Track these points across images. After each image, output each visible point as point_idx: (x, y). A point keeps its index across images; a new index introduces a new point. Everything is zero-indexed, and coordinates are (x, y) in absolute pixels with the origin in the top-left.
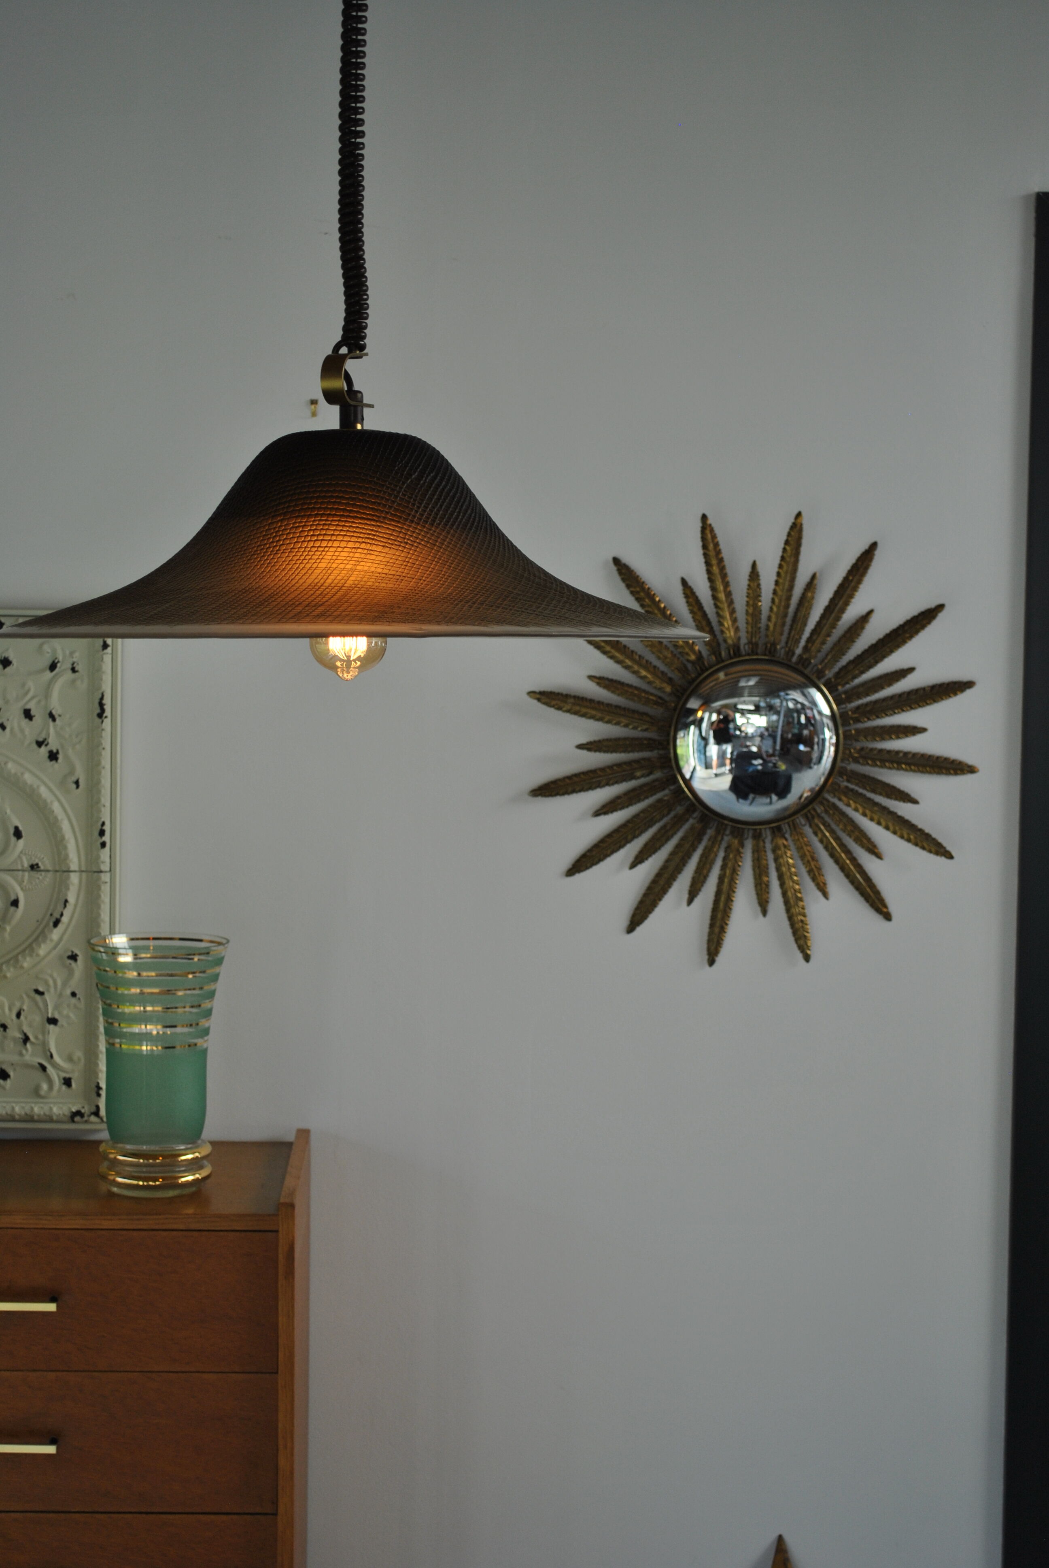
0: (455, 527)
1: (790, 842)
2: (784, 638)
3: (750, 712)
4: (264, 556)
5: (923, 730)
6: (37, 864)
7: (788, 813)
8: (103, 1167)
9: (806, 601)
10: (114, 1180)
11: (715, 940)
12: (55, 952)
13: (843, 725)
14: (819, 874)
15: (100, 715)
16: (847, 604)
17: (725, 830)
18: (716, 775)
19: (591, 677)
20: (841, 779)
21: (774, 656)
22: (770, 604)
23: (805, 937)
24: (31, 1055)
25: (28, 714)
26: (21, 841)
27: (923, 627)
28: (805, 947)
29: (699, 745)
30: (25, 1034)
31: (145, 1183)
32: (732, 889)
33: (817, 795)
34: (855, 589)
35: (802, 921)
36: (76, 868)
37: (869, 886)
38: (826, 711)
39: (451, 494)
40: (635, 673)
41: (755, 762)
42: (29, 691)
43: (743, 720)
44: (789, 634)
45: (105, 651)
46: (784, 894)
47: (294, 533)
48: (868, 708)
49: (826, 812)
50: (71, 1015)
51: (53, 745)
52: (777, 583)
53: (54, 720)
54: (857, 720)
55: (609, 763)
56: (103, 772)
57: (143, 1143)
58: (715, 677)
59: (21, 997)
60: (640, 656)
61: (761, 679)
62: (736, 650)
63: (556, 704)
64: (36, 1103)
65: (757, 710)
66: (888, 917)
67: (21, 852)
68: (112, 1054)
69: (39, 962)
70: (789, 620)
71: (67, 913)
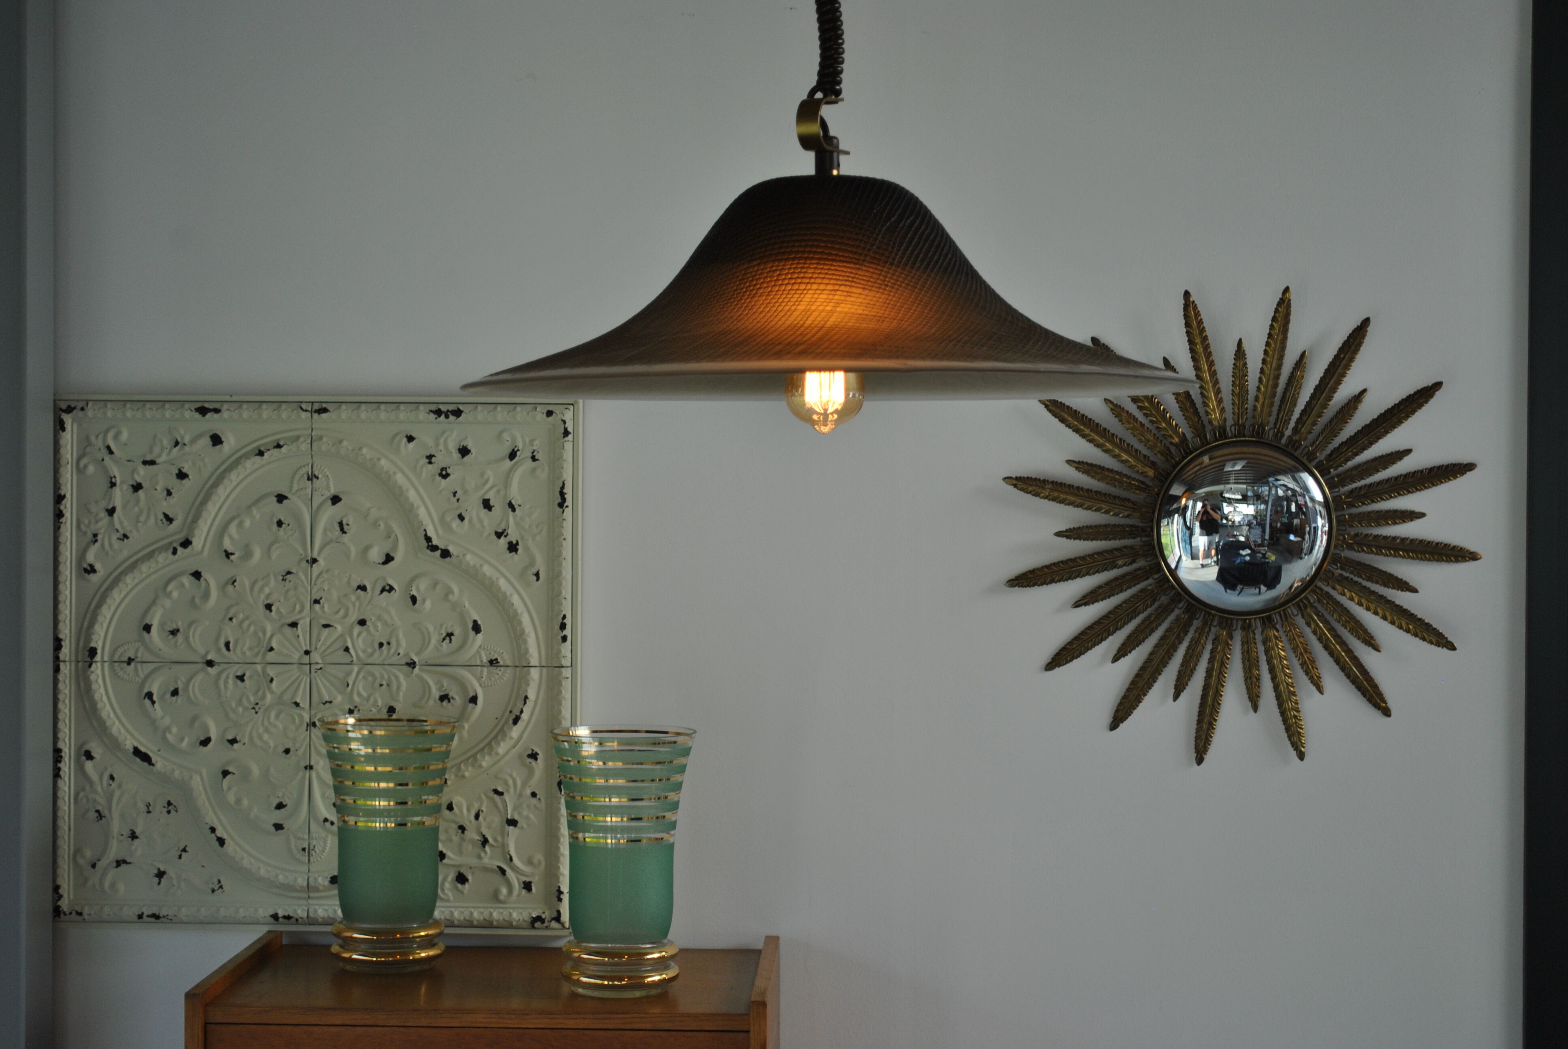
0: (935, 270)
1: (1282, 634)
2: (1272, 419)
3: (1237, 501)
4: (741, 300)
5: (1422, 515)
6: (496, 659)
7: (1277, 603)
8: (567, 967)
9: (1295, 381)
10: (578, 980)
11: (1204, 737)
12: (514, 751)
13: (1336, 510)
14: (1313, 667)
15: (561, 505)
16: (1339, 382)
17: (1212, 620)
18: (1203, 566)
19: (1069, 462)
20: (1335, 567)
21: (1262, 437)
22: (1257, 384)
23: (1299, 733)
24: (490, 858)
25: (487, 504)
26: (480, 636)
27: (1420, 406)
28: (1299, 743)
29: (1184, 535)
30: (484, 836)
31: (610, 983)
32: (1220, 684)
33: (1309, 584)
34: (1347, 367)
35: (1295, 717)
36: (537, 664)
37: (1366, 680)
38: (1319, 497)
39: (931, 237)
40: (1115, 456)
41: (1243, 552)
42: (488, 480)
43: (1231, 509)
44: (1278, 415)
45: (566, 438)
46: (1276, 688)
47: (771, 277)
48: (1362, 493)
49: (1319, 601)
50: (532, 816)
51: (513, 537)
52: (1264, 361)
53: (514, 510)
54: (1351, 505)
55: (1090, 552)
56: (564, 563)
57: (607, 943)
58: (1200, 460)
59: (480, 798)
60: (1121, 440)
61: (1247, 463)
62: (1222, 432)
63: (1034, 490)
64: (495, 908)
65: (1245, 499)
66: (1387, 712)
67: (480, 647)
68: (576, 847)
69: (499, 761)
70: (1277, 399)
71: (527, 710)
